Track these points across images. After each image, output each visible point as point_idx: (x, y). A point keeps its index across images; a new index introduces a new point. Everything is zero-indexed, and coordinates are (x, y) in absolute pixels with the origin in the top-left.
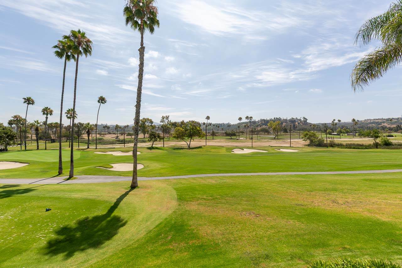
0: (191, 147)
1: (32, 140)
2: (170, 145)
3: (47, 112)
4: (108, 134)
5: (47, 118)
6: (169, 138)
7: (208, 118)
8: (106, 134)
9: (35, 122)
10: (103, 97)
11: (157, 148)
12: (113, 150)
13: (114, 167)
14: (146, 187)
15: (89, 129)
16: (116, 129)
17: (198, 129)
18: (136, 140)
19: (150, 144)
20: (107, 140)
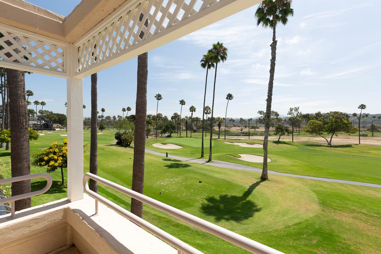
0: (332, 145)
1: (183, 130)
2: (301, 140)
3: (192, 110)
4: (233, 127)
5: (192, 114)
6: (299, 132)
7: (363, 107)
8: (231, 127)
9: (186, 117)
10: (231, 94)
11: (284, 143)
12: (239, 141)
13: (242, 157)
14: (277, 182)
15: (220, 122)
16: (240, 122)
17: (346, 122)
18: (267, 133)
19: (275, 138)
20: (233, 132)
